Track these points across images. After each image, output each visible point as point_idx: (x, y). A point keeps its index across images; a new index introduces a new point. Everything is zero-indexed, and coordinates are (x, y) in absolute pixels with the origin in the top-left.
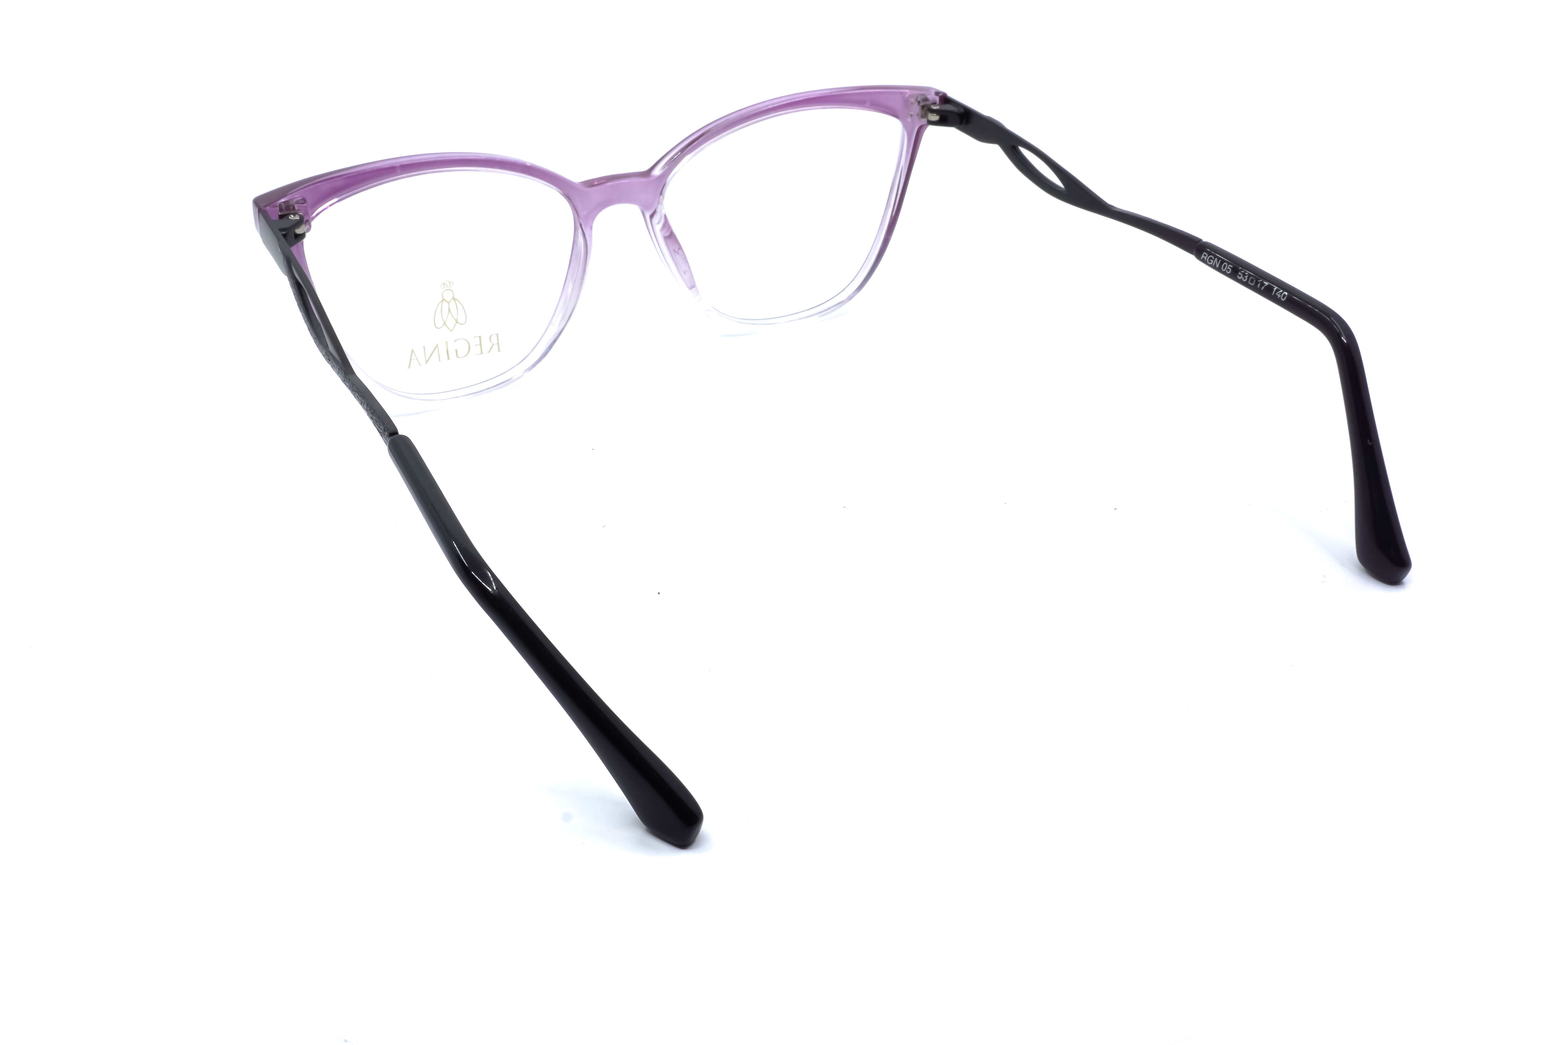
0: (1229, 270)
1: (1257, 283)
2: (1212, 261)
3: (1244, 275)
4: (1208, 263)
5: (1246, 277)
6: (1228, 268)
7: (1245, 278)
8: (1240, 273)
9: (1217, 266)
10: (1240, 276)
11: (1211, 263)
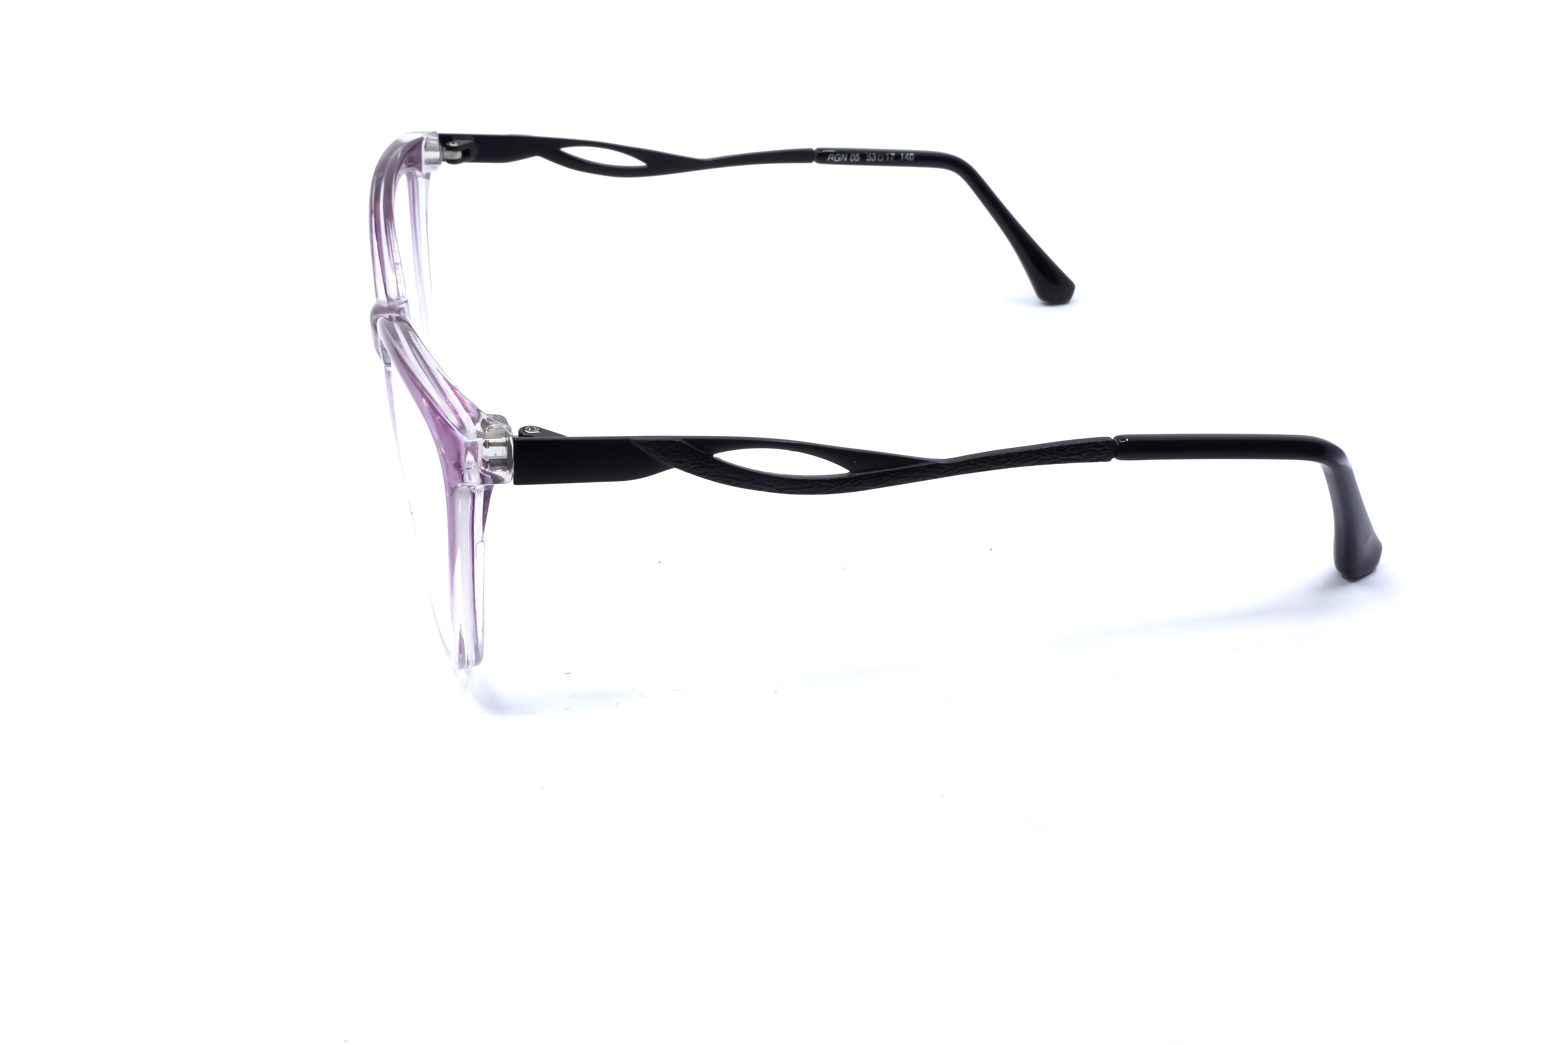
0: (857, 158)
1: (885, 158)
2: (839, 158)
3: (872, 156)
4: (836, 161)
5: (875, 157)
6: (856, 157)
7: (873, 158)
8: (868, 157)
9: (846, 160)
10: (869, 158)
11: (839, 160)
